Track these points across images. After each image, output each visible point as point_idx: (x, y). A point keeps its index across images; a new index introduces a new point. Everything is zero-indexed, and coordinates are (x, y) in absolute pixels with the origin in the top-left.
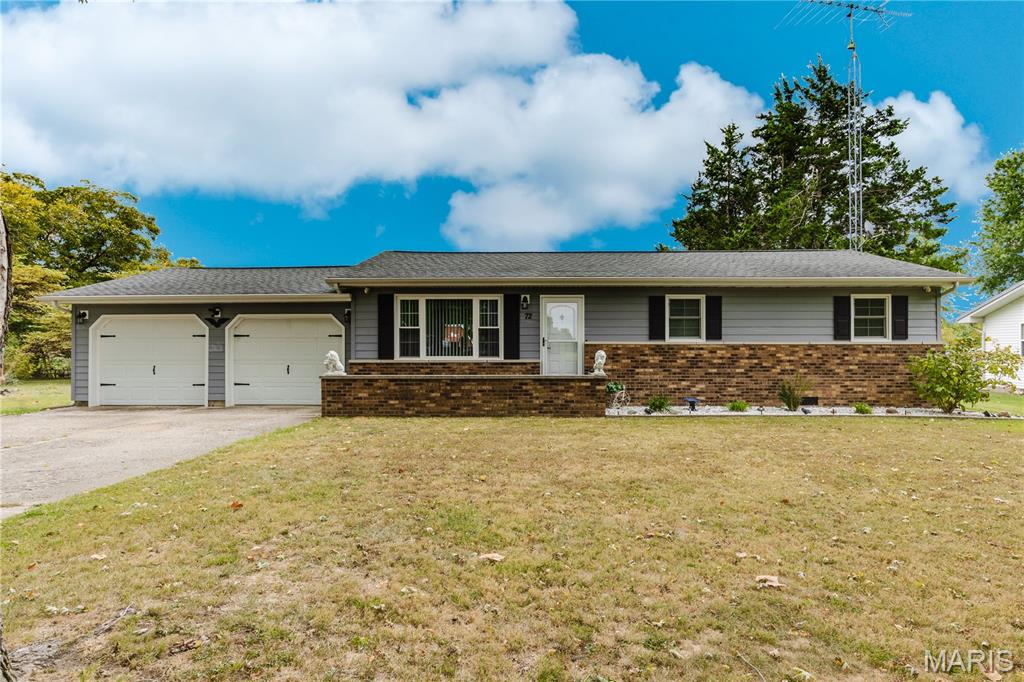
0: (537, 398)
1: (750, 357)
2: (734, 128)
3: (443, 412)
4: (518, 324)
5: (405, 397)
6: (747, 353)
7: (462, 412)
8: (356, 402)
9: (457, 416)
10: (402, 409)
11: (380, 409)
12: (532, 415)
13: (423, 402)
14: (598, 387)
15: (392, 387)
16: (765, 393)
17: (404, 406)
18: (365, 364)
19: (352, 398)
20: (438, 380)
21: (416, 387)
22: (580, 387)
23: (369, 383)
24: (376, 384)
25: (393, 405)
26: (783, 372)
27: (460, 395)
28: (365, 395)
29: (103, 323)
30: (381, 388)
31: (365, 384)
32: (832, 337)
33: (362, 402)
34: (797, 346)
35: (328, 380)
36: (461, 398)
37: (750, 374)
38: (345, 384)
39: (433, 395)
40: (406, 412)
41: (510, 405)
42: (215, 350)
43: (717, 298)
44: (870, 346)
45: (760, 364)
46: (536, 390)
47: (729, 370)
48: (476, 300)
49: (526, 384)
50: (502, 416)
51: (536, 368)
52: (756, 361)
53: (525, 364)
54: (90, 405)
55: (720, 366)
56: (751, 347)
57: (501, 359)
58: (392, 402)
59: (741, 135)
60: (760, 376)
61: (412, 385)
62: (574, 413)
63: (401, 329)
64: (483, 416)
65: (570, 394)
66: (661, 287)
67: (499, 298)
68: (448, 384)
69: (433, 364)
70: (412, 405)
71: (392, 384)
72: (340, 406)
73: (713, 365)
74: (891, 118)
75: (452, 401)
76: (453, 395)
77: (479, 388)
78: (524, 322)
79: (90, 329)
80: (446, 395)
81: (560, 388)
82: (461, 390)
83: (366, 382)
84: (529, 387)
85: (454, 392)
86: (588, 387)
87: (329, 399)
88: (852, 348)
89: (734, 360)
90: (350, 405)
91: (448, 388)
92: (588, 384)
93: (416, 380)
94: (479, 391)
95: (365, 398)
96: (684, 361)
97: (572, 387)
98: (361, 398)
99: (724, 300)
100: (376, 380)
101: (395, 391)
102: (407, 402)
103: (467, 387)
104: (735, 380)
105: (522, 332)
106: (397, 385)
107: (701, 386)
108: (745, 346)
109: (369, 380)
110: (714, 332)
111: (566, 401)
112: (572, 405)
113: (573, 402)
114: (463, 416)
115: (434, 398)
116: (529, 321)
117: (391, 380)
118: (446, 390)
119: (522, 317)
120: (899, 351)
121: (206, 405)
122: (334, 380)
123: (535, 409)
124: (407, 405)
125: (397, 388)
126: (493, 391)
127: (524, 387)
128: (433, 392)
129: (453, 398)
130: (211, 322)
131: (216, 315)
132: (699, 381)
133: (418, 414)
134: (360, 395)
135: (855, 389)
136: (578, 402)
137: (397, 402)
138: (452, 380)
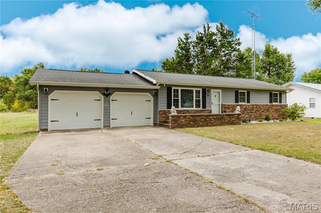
0: (227, 120)
1: (256, 108)
2: (188, 34)
3: (205, 125)
4: (206, 98)
5: (194, 121)
6: (255, 106)
7: (209, 125)
8: (181, 123)
9: (208, 126)
10: (194, 125)
11: (188, 125)
12: (225, 125)
13: (199, 122)
14: (240, 116)
15: (191, 118)
16: (258, 117)
17: (194, 124)
18: (164, 111)
19: (180, 122)
20: (203, 115)
21: (197, 118)
22: (236, 116)
23: (185, 117)
24: (187, 117)
25: (191, 124)
26: (262, 112)
27: (208, 120)
28: (184, 121)
29: (55, 94)
30: (188, 118)
31: (184, 117)
32: (269, 103)
33: (183, 123)
34: (264, 105)
35: (173, 116)
36: (209, 121)
37: (256, 112)
38: (178, 117)
39: (202, 120)
40: (195, 126)
41: (220, 122)
42: (106, 106)
43: (249, 91)
44: (276, 105)
45: (258, 110)
46: (226, 118)
47: (252, 111)
48: (194, 89)
49: (224, 116)
50: (218, 126)
51: (211, 111)
52: (257, 109)
53: (208, 110)
54: (49, 130)
55: (250, 110)
56: (256, 105)
57: (201, 109)
58: (191, 123)
59: (190, 37)
60: (257, 112)
61: (196, 117)
62: (234, 124)
63: (174, 99)
64: (214, 126)
65: (234, 119)
66: (238, 88)
67: (201, 90)
68: (206, 117)
69: (184, 110)
70: (196, 124)
71: (191, 117)
72: (177, 125)
73: (249, 110)
74: (239, 41)
75: (207, 122)
76: (207, 120)
77: (213, 117)
78: (207, 97)
79: (49, 96)
80: (205, 120)
81: (232, 117)
82: (209, 118)
83: (184, 116)
84: (225, 117)
85: (207, 119)
86: (237, 117)
87: (173, 122)
88: (273, 105)
89: (253, 108)
90: (179, 124)
91: (206, 118)
92: (237, 116)
93: (198, 115)
94: (213, 118)
95: (184, 122)
96: (243, 109)
97: (234, 117)
98: (182, 122)
99: (250, 92)
100: (187, 116)
101: (192, 119)
102: (195, 122)
103: (210, 117)
104: (253, 114)
105: (207, 100)
106: (192, 117)
107: (247, 116)
108: (255, 105)
109: (185, 116)
110: (248, 102)
111: (233, 121)
112: (234, 122)
113: (234, 121)
114: (209, 126)
115: (202, 121)
116: (208, 97)
117: (191, 116)
118: (205, 119)
119: (207, 96)
120: (281, 106)
121: (103, 128)
122: (175, 116)
123: (226, 123)
124: (195, 124)
125: (192, 118)
126: (216, 118)
127: (224, 117)
128: (202, 119)
129: (207, 121)
130: (104, 94)
131: (107, 92)
132: (246, 114)
133: (198, 126)
134: (182, 121)
135: (274, 116)
136: (235, 121)
137: (192, 123)
138: (207, 115)
